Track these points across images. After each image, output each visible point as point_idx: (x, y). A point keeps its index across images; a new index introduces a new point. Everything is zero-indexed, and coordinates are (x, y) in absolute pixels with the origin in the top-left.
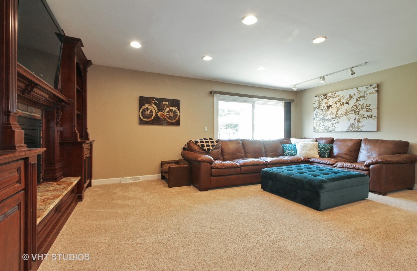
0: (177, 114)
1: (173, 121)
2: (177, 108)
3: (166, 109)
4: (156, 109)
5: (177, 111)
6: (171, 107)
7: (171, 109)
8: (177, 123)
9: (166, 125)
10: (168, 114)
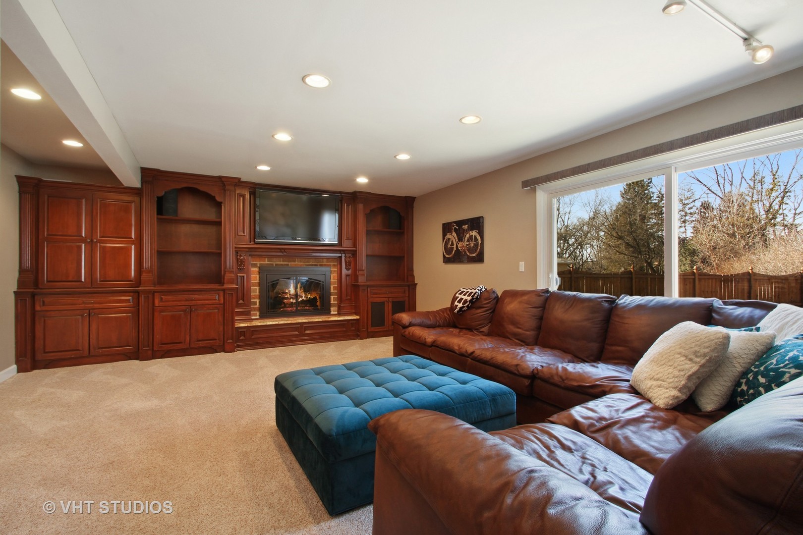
0: (478, 242)
1: (474, 255)
2: (477, 231)
3: (466, 236)
4: (457, 240)
5: (477, 237)
6: (471, 232)
7: (471, 234)
8: (480, 259)
9: (467, 262)
10: (468, 243)
